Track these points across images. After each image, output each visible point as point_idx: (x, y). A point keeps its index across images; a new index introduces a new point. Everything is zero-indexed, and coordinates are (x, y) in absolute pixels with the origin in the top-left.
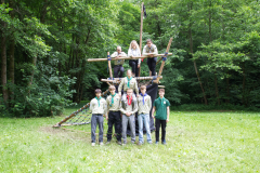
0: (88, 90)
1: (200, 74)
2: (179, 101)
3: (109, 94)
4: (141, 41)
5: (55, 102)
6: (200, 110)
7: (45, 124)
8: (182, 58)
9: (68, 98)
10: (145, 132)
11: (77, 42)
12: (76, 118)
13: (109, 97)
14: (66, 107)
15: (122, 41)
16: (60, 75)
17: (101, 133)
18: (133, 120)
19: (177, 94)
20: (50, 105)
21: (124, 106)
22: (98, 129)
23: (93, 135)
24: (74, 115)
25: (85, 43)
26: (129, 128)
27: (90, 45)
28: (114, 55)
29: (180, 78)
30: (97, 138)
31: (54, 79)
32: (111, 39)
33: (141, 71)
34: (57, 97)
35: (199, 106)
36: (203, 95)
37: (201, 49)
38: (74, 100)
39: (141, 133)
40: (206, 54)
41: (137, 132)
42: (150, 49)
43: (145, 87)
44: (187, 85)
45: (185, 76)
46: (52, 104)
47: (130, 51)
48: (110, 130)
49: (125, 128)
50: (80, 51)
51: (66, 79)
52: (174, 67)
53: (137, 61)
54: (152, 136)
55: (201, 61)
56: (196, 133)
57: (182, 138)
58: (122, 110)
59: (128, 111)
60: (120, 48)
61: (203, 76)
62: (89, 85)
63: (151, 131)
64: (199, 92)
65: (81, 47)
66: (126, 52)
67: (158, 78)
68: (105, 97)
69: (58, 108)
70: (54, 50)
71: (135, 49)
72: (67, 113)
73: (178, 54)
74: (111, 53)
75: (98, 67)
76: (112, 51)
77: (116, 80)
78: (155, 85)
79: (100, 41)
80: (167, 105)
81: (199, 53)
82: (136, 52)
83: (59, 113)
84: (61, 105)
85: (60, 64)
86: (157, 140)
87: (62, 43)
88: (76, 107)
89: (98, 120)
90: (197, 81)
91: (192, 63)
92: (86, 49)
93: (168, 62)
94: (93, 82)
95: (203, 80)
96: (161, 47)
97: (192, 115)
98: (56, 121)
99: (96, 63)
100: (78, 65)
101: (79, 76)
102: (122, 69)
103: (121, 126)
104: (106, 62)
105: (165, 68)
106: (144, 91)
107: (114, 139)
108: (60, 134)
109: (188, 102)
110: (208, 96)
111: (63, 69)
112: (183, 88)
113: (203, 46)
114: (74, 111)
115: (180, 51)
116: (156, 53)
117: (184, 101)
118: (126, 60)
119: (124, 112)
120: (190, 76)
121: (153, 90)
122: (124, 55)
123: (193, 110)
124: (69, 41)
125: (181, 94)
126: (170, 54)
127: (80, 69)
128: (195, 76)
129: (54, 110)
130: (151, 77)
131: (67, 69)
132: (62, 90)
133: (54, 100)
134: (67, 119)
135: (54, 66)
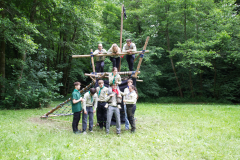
1: (176, 69)
2: (157, 94)
5: (43, 95)
7: (33, 115)
8: (160, 56)
9: (55, 91)
11: (64, 40)
12: (62, 109)
14: (54, 100)
15: (106, 40)
16: (48, 70)
18: (118, 112)
19: (156, 88)
20: (38, 98)
24: (60, 107)
25: (72, 40)
27: (76, 43)
29: (158, 73)
31: (42, 74)
32: (95, 37)
34: (45, 90)
35: (175, 99)
36: (179, 88)
37: (177, 47)
38: (61, 92)
40: (181, 51)
42: (129, 47)
44: (164, 79)
45: (163, 71)
46: (40, 97)
50: (66, 48)
51: (53, 74)
55: (177, 58)
60: (101, 45)
61: (180, 71)
64: (175, 86)
65: (67, 44)
67: (137, 73)
69: (46, 100)
70: (42, 47)
72: (54, 105)
73: (157, 51)
77: (98, 75)
79: (85, 39)
81: (175, 51)
83: (46, 105)
84: (48, 97)
85: (48, 59)
87: (50, 40)
88: (63, 100)
90: (173, 76)
91: (169, 59)
92: (73, 46)
93: (147, 59)
94: (79, 76)
95: (179, 75)
98: (44, 112)
99: (81, 59)
100: (65, 61)
101: (66, 71)
105: (145, 64)
108: (47, 125)
109: (166, 95)
110: (183, 90)
111: (51, 64)
112: (161, 82)
113: (179, 44)
114: (60, 103)
115: (159, 48)
116: (135, 50)
117: (162, 94)
120: (167, 71)
123: (170, 102)
124: (57, 39)
125: (159, 88)
126: (148, 53)
127: (67, 64)
128: (172, 71)
129: (42, 102)
130: (130, 72)
131: (55, 65)
132: (49, 84)
133: (42, 93)
134: (54, 110)
135: (42, 62)
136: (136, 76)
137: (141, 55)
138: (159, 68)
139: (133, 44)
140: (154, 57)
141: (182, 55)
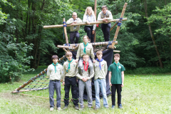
0: (45, 56)
1: (155, 38)
2: (134, 64)
3: (65, 59)
4: (96, 6)
5: (13, 69)
6: (156, 73)
7: (4, 91)
8: (137, 23)
9: (26, 64)
10: (101, 96)
11: (33, 9)
12: (34, 84)
13: (66, 63)
14: (24, 73)
15: (77, 7)
16: (17, 42)
17: (58, 99)
18: (89, 85)
19: (132, 58)
20: (8, 72)
21: (80, 72)
22: (55, 94)
23: (51, 101)
25: (41, 9)
26: (85, 93)
27: (46, 12)
28: (70, 21)
29: (135, 42)
30: (55, 103)
31: (11, 46)
32: (66, 5)
33: (97, 36)
34: (15, 63)
35: (154, 69)
36: (158, 58)
37: (156, 13)
38: (32, 65)
39: (97, 97)
40: (160, 18)
41: (94, 97)
42: (105, 15)
43: (101, 52)
44: (142, 48)
45: (140, 40)
46: (10, 70)
47: (85, 16)
48: (67, 95)
49: (81, 93)
50: (36, 18)
51: (23, 46)
52: (129, 31)
53: (92, 27)
54: (108, 100)
55: (156, 25)
56: (151, 97)
57: (138, 102)
58: (78, 76)
59: (85, 77)
60: (75, 14)
61: (159, 40)
62: (46, 51)
63: (108, 95)
64: (154, 55)
65: (37, 13)
66: (81, 17)
67: (114, 44)
68: (61, 63)
69: (16, 74)
70: (11, 17)
71: (91, 15)
72: (25, 79)
73: (133, 18)
74: (67, 19)
75: (55, 33)
76: (68, 17)
77: (72, 46)
78: (111, 50)
79: (55, 7)
80: (121, 70)
81: (154, 17)
82: (91, 18)
83: (17, 79)
84: (19, 71)
85: (16, 31)
86: (113, 104)
88: (34, 73)
89: (55, 85)
90: (152, 44)
91: (146, 27)
92: (42, 16)
93: (123, 27)
94: (50, 48)
95: (159, 43)
96: (116, 11)
97: (148, 78)
98: (15, 86)
99: (52, 30)
100: (34, 32)
101: (36, 42)
102: (78, 35)
103: (78, 91)
104: (62, 28)
105: (121, 33)
106: (100, 57)
107: (71, 104)
109: (143, 66)
110: (163, 59)
111: (20, 36)
112: (139, 51)
113: (158, 9)
114: (32, 77)
115: (135, 15)
116: (111, 18)
117: (139, 65)
118: (81, 26)
119: (81, 77)
120: (145, 39)
121: (108, 56)
122: (79, 21)
123: (148, 73)
124: (25, 8)
125: (136, 59)
126: (125, 18)
127: (36, 35)
128: (150, 39)
129: (12, 76)
130: (107, 43)
131: (25, 36)
132: (19, 57)
133: (12, 66)
134: (25, 85)
135: (11, 33)
136: (113, 46)
137: (118, 23)
138: (136, 37)
139: (109, 12)
140: (130, 25)
141: (161, 21)
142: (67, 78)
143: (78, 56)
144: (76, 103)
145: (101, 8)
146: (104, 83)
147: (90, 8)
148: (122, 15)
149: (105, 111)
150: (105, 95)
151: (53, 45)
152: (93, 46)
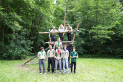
1: (92, 40)
2: (82, 53)
4: (65, 24)
5: (23, 53)
6: (92, 57)
7: (18, 64)
8: (84, 33)
9: (30, 51)
10: (66, 68)
11: (35, 24)
12: (33, 61)
14: (28, 55)
15: (56, 24)
16: (26, 40)
19: (81, 50)
24: (32, 59)
25: (38, 25)
26: (58, 66)
27: (41, 26)
29: (83, 42)
31: (23, 42)
32: (50, 23)
33: (65, 39)
34: (24, 50)
36: (93, 50)
37: (93, 29)
38: (32, 52)
39: (64, 68)
40: (95, 31)
41: (62, 68)
44: (86, 45)
45: (85, 41)
46: (21, 54)
48: (49, 67)
50: (36, 29)
51: (29, 42)
52: (80, 37)
53: (62, 34)
54: (69, 70)
55: (93, 34)
56: (90, 69)
57: (84, 71)
61: (94, 41)
62: (40, 45)
63: (69, 67)
65: (36, 27)
66: (58, 29)
67: (72, 42)
69: (24, 56)
70: (23, 28)
72: (29, 58)
73: (82, 31)
75: (45, 36)
77: (52, 43)
78: (71, 45)
81: (92, 31)
83: (25, 58)
84: (26, 54)
85: (26, 35)
87: (27, 24)
88: (32, 55)
90: (91, 43)
91: (88, 35)
92: (39, 28)
93: (77, 34)
95: (93, 43)
96: (74, 27)
97: (89, 59)
98: (23, 62)
99: (43, 35)
100: (34, 35)
101: (35, 40)
104: (48, 34)
105: (76, 37)
107: (51, 71)
108: (25, 69)
109: (87, 54)
110: (96, 51)
111: (27, 37)
112: (84, 47)
113: (94, 27)
114: (32, 57)
115: (83, 29)
116: (72, 30)
117: (85, 53)
118: (57, 33)
120: (87, 41)
121: (70, 48)
123: (89, 57)
125: (83, 50)
126: (78, 31)
127: (35, 37)
128: (90, 41)
129: (22, 56)
131: (30, 37)
132: (26, 47)
133: (22, 52)
134: (29, 61)
135: (23, 36)
136: (72, 43)
137: (75, 33)
138: (83, 39)
139: (71, 27)
140: (80, 34)
141: (95, 33)
142: (49, 58)
143: (54, 48)
144: (53, 71)
145: (67, 26)
146: (67, 61)
147: (62, 25)
148: (77, 29)
149: (68, 75)
150: (68, 67)
151: (43, 42)
152: (63, 43)
